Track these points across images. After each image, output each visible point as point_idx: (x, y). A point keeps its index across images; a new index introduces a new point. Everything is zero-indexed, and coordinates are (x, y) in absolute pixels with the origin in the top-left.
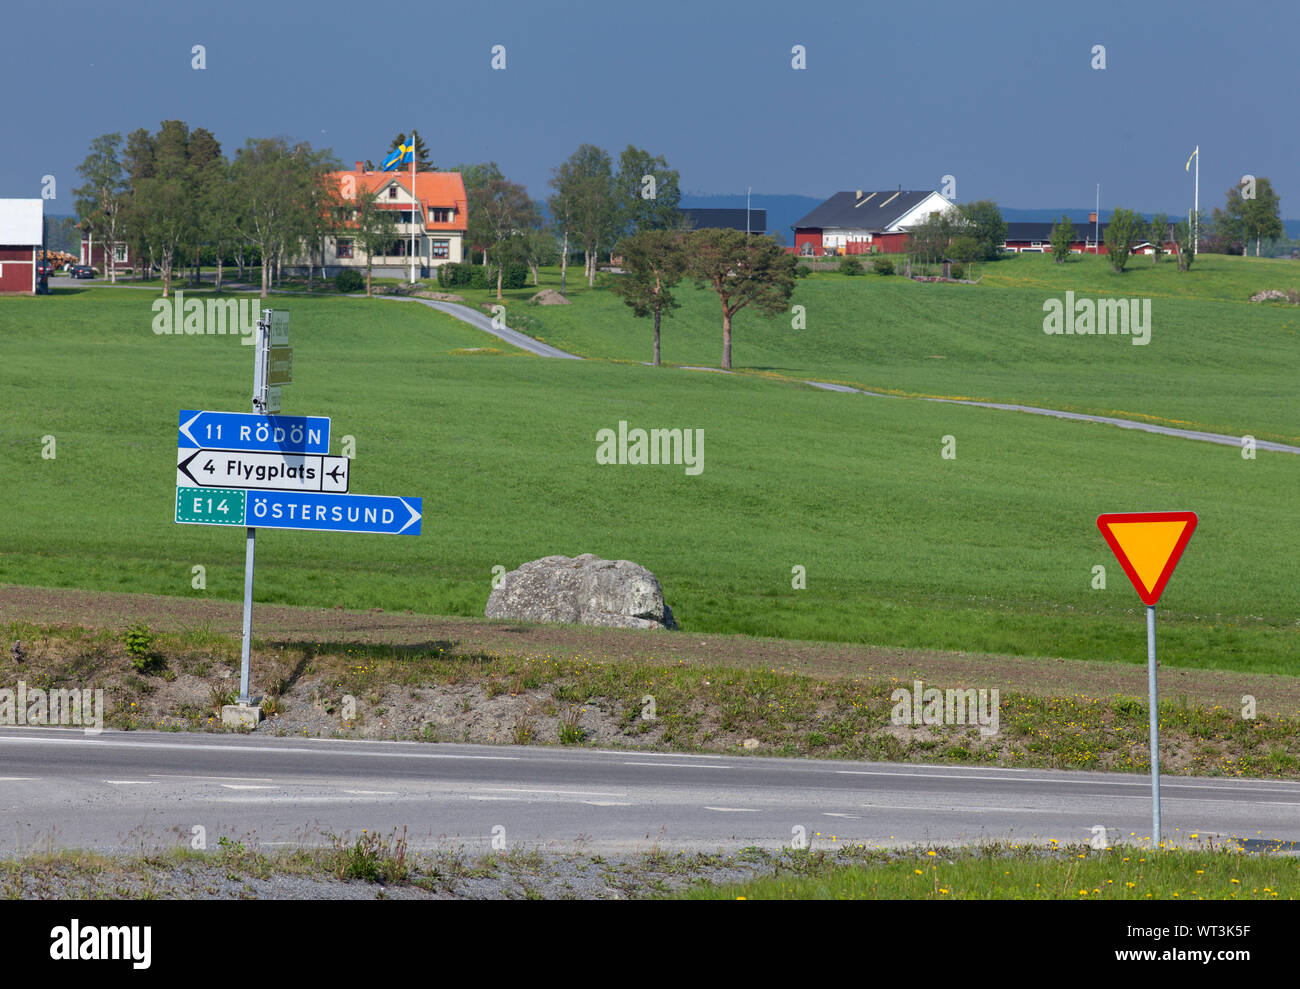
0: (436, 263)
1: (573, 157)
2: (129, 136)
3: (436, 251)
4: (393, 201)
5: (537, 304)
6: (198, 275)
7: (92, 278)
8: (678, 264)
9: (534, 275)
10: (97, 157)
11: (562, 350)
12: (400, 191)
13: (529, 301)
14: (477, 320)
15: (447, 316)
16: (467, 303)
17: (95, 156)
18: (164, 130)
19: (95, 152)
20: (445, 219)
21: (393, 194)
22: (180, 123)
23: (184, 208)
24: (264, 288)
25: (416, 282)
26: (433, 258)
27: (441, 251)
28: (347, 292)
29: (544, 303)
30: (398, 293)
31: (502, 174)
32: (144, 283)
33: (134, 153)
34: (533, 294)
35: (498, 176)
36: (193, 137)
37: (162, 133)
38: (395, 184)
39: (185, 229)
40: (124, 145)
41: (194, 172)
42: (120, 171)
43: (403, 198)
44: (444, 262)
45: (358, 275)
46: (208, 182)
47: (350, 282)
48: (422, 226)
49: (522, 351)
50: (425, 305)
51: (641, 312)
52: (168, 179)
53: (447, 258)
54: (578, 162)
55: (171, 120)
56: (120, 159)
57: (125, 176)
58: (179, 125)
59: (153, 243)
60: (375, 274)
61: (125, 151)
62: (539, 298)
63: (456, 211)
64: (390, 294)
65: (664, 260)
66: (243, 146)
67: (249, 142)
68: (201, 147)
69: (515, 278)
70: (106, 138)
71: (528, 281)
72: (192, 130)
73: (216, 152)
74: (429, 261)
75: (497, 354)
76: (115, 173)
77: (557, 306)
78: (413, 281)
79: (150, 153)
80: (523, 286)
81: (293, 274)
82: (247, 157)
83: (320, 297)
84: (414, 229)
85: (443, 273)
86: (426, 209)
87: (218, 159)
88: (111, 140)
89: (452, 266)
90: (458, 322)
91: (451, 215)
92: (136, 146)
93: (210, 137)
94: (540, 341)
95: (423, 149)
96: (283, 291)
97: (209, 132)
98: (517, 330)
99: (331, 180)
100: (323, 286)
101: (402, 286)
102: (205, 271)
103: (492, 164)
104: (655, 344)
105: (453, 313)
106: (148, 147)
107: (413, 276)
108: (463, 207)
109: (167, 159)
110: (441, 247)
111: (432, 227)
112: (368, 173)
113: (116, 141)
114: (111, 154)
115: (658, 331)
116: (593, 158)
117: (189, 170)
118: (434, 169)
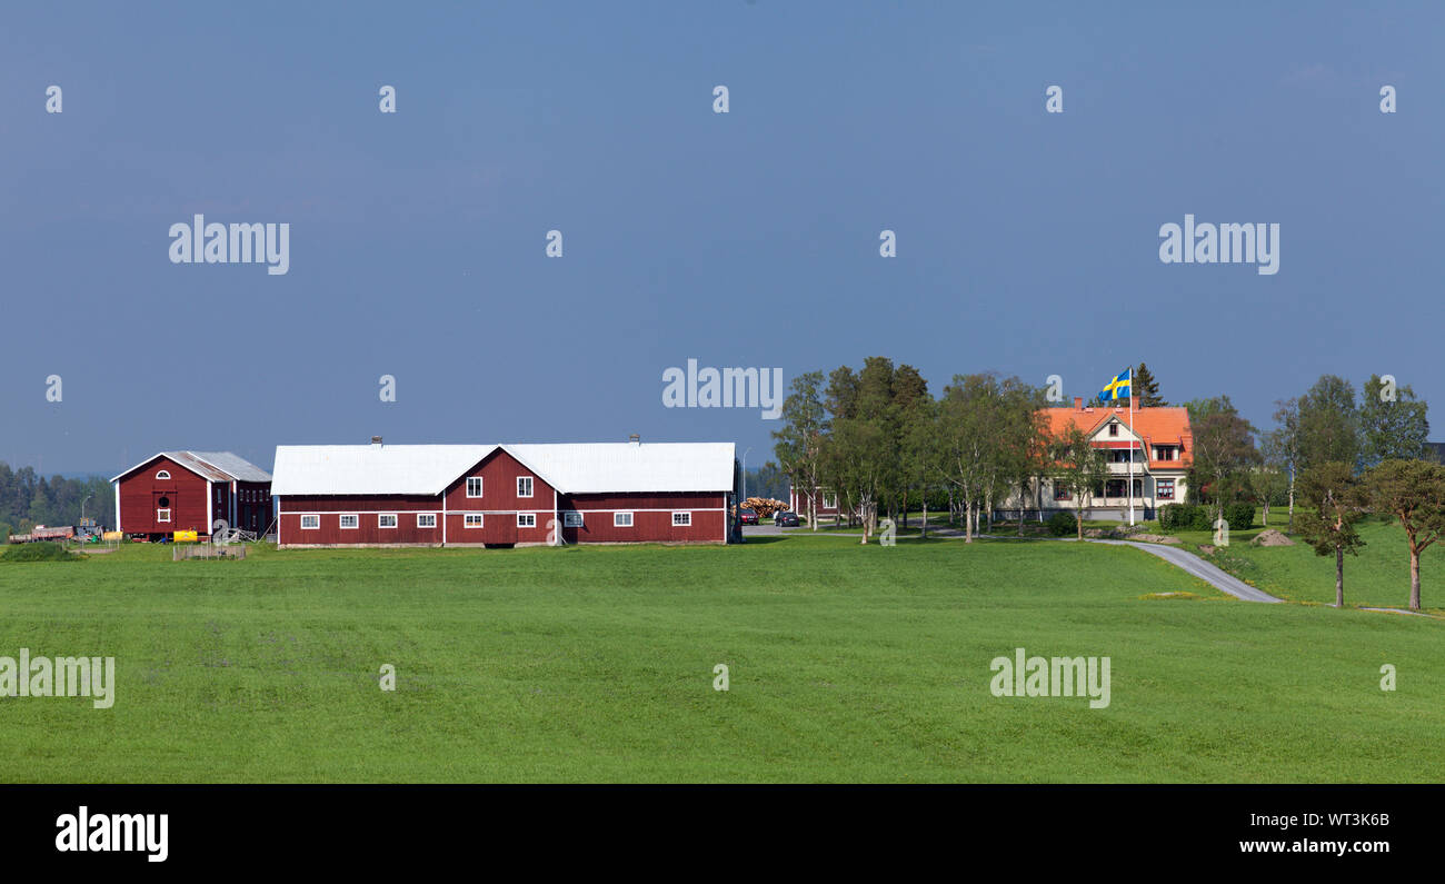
0: (1159, 503)
1: (1314, 389)
2: (831, 375)
3: (1160, 491)
4: (1114, 439)
5: (1257, 546)
6: (905, 522)
7: (798, 525)
8: (1360, 498)
9: (1262, 516)
10: (798, 397)
11: (1268, 593)
12: (1121, 428)
13: (1251, 543)
14: (1191, 563)
15: (1158, 559)
16: (1184, 546)
17: (796, 396)
18: (869, 366)
19: (795, 392)
20: (1170, 457)
21: (1114, 431)
22: (884, 360)
23: (882, 449)
24: (969, 533)
25: (1135, 525)
26: (1158, 498)
27: (1166, 491)
28: (1060, 536)
29: (1266, 544)
30: (1114, 535)
31: (1236, 409)
32: (851, 530)
33: (836, 392)
34: (1254, 536)
35: (1232, 411)
36: (898, 374)
37: (865, 370)
38: (1115, 421)
39: (883, 471)
40: (826, 385)
41: (897, 412)
42: (823, 412)
43: (1125, 435)
44: (1166, 502)
45: (1072, 518)
46: (910, 422)
47: (1063, 525)
48: (1145, 465)
49: (1222, 594)
50: (1137, 549)
51: (1323, 551)
52: (868, 419)
53: (1173, 498)
54: (1318, 394)
55: (875, 356)
56: (823, 399)
57: (828, 416)
58: (882, 362)
59: (850, 487)
60: (1095, 516)
61: (827, 390)
62: (1261, 538)
63: (1182, 449)
64: (1104, 538)
65: (1345, 494)
66: (951, 383)
67: (956, 379)
68: (906, 385)
69: (1242, 518)
70: (806, 377)
71: (1255, 522)
72: (897, 367)
73: (921, 388)
74: (1153, 502)
75: (1190, 598)
76: (817, 414)
77: (1279, 547)
78: (1132, 524)
79: (854, 392)
80: (1249, 527)
81: (1010, 518)
82: (954, 393)
83: (1031, 541)
84: (1135, 468)
85: (1163, 514)
86: (1149, 447)
87: (923, 398)
88: (813, 379)
89: (1174, 507)
90: (1168, 565)
91: (1176, 453)
92: (838, 384)
93: (915, 373)
94: (1249, 584)
95: (1151, 384)
96: (994, 536)
97: (914, 368)
98: (1230, 574)
99: (1042, 418)
100: (1038, 529)
101: (1120, 528)
102: (911, 517)
103: (1224, 397)
104: (1338, 585)
105: (1165, 556)
106: (852, 386)
107: (1132, 518)
108: (1189, 445)
109: (870, 398)
110: (1165, 487)
111: (1155, 466)
112: (1088, 410)
113: (818, 381)
114: (812, 393)
115: (1341, 570)
116: (1333, 390)
117: (891, 409)
118: (1164, 405)
